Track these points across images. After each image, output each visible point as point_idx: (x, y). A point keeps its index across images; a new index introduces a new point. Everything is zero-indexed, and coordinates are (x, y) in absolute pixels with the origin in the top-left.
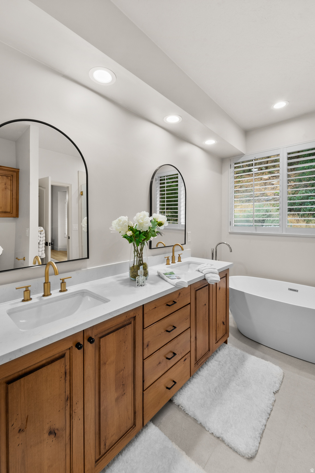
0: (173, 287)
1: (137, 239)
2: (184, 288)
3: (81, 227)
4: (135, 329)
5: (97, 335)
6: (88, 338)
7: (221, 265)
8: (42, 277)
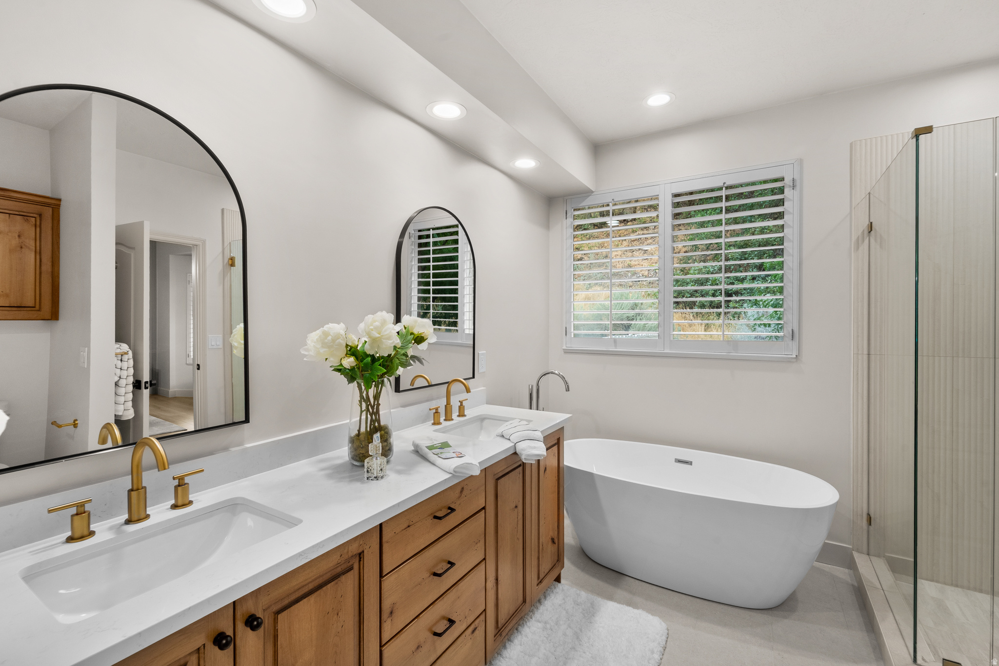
0: (449, 476)
1: (367, 374)
2: (472, 476)
3: (228, 347)
4: (362, 581)
5: (269, 608)
6: (245, 618)
7: (550, 419)
8: (125, 475)
